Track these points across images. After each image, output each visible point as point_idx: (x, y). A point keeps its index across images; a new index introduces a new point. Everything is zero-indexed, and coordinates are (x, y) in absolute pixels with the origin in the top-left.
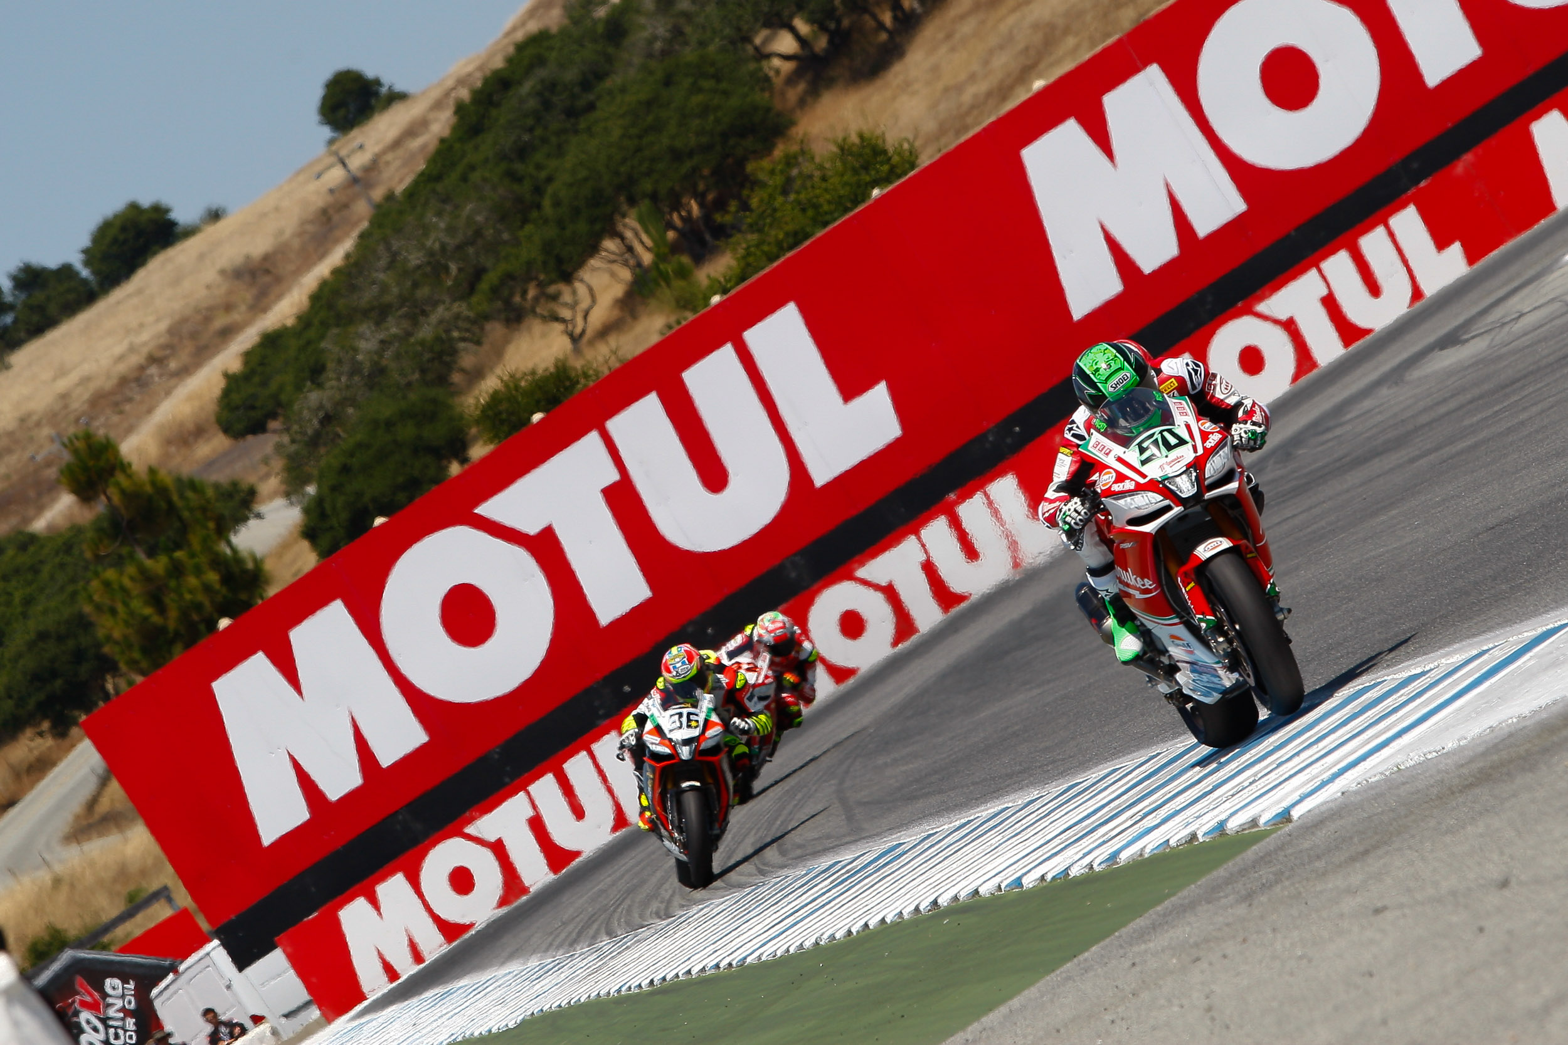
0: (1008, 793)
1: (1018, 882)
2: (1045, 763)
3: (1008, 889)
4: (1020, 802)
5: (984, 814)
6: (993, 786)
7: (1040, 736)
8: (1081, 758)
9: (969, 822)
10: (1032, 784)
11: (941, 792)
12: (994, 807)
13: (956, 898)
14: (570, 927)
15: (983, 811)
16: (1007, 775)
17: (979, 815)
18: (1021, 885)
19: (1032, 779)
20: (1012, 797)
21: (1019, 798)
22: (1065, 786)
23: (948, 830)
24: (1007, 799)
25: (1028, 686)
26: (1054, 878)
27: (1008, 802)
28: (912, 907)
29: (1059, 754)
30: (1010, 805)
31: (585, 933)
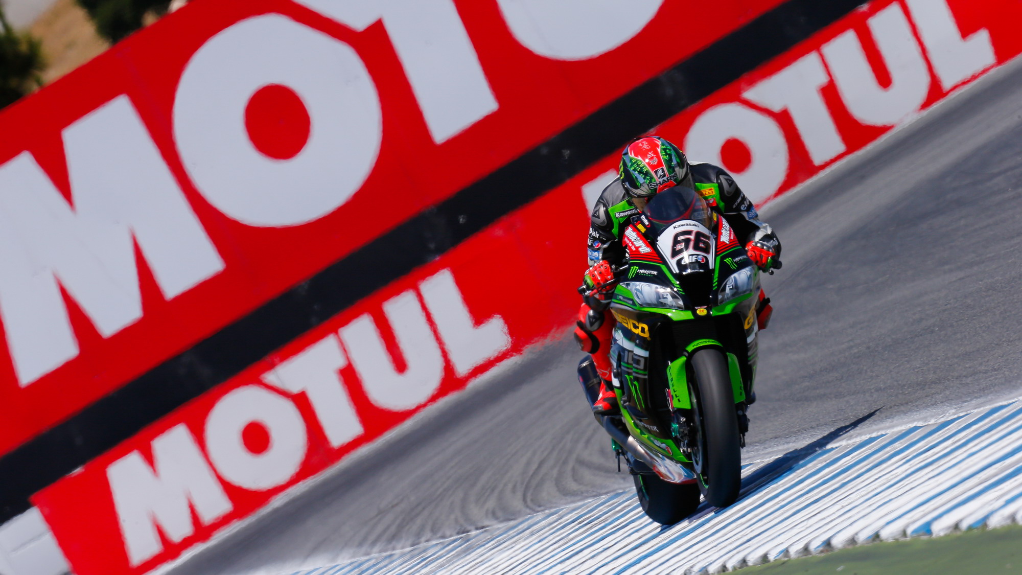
0: (918, 408)
1: (927, 528)
2: (965, 373)
3: (915, 535)
4: (932, 421)
5: (889, 432)
6: (900, 397)
7: (959, 336)
8: (1007, 373)
9: (871, 440)
10: (947, 400)
11: (839, 395)
12: (901, 425)
13: (853, 541)
14: (389, 518)
15: (889, 428)
16: (918, 384)
17: (883, 433)
18: (929, 532)
19: (947, 392)
20: (924, 413)
21: (932, 416)
22: (988, 408)
23: (846, 447)
24: (916, 415)
25: (947, 267)
26: (970, 528)
27: (918, 420)
28: (800, 546)
29: (981, 364)
30: (919, 424)
31: (407, 528)
